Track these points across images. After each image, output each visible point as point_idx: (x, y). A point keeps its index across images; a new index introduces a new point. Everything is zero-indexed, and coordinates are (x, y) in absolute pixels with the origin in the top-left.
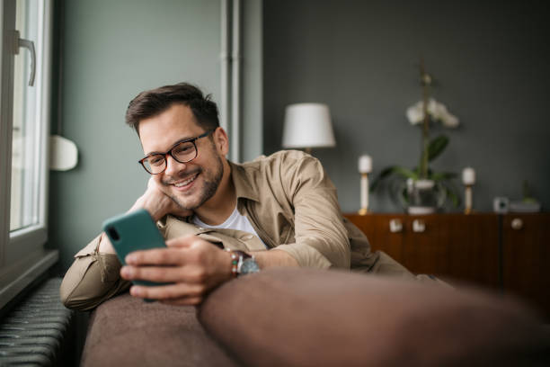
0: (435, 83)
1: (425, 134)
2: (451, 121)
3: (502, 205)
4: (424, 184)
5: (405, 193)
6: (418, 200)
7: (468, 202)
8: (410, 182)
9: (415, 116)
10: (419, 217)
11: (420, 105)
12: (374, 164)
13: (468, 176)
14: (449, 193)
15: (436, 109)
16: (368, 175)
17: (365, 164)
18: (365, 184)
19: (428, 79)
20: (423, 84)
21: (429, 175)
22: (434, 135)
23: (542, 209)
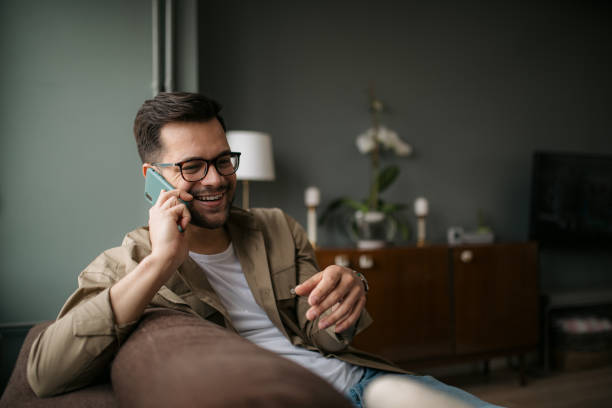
0: (387, 110)
1: (375, 164)
2: (403, 149)
3: (457, 236)
4: (374, 217)
5: (355, 226)
6: (367, 233)
7: (421, 233)
8: (359, 215)
9: (365, 144)
10: (367, 253)
11: (371, 133)
12: (322, 197)
13: (421, 207)
14: (399, 226)
15: (386, 136)
16: (316, 208)
17: (312, 197)
18: (312, 218)
19: (378, 105)
20: (372, 110)
21: (379, 206)
22: (384, 165)
23: (497, 239)
